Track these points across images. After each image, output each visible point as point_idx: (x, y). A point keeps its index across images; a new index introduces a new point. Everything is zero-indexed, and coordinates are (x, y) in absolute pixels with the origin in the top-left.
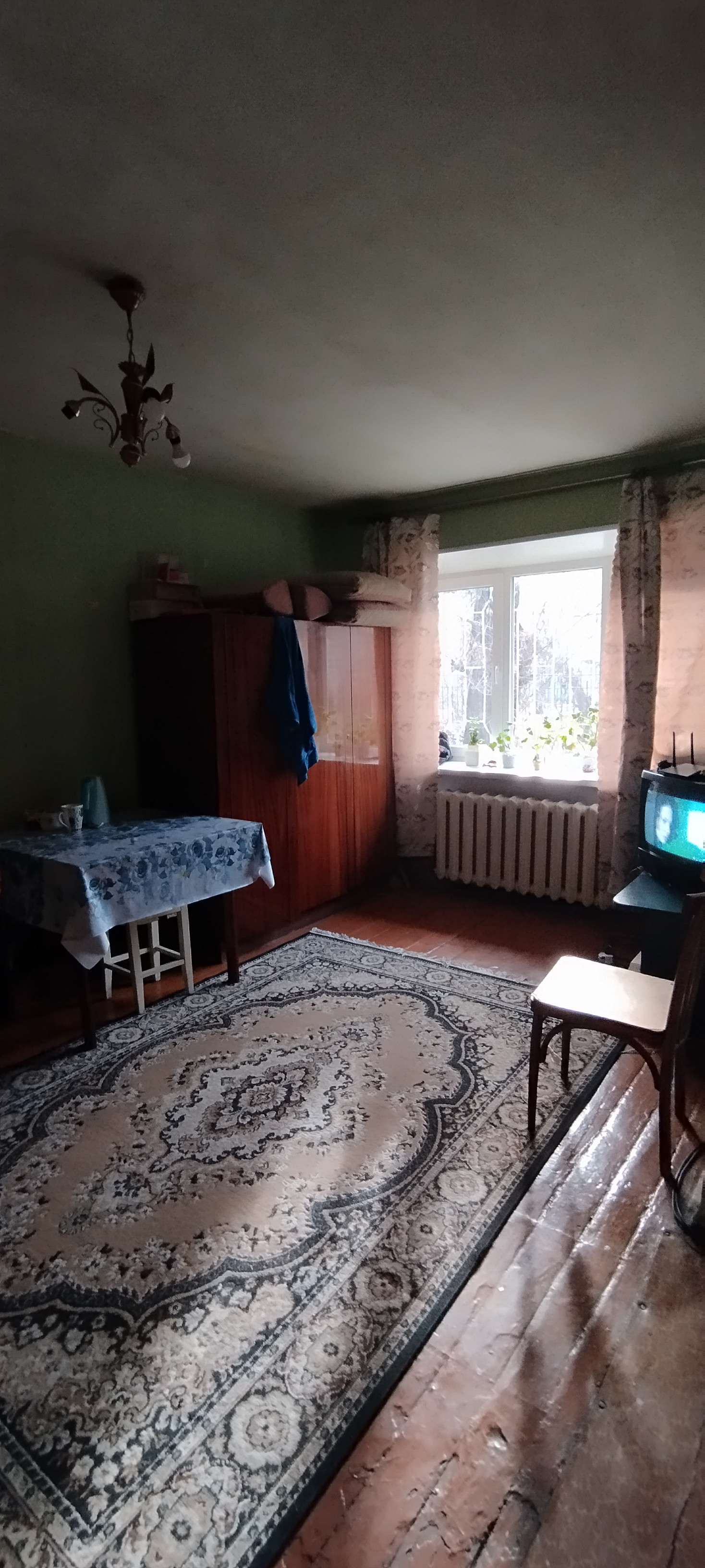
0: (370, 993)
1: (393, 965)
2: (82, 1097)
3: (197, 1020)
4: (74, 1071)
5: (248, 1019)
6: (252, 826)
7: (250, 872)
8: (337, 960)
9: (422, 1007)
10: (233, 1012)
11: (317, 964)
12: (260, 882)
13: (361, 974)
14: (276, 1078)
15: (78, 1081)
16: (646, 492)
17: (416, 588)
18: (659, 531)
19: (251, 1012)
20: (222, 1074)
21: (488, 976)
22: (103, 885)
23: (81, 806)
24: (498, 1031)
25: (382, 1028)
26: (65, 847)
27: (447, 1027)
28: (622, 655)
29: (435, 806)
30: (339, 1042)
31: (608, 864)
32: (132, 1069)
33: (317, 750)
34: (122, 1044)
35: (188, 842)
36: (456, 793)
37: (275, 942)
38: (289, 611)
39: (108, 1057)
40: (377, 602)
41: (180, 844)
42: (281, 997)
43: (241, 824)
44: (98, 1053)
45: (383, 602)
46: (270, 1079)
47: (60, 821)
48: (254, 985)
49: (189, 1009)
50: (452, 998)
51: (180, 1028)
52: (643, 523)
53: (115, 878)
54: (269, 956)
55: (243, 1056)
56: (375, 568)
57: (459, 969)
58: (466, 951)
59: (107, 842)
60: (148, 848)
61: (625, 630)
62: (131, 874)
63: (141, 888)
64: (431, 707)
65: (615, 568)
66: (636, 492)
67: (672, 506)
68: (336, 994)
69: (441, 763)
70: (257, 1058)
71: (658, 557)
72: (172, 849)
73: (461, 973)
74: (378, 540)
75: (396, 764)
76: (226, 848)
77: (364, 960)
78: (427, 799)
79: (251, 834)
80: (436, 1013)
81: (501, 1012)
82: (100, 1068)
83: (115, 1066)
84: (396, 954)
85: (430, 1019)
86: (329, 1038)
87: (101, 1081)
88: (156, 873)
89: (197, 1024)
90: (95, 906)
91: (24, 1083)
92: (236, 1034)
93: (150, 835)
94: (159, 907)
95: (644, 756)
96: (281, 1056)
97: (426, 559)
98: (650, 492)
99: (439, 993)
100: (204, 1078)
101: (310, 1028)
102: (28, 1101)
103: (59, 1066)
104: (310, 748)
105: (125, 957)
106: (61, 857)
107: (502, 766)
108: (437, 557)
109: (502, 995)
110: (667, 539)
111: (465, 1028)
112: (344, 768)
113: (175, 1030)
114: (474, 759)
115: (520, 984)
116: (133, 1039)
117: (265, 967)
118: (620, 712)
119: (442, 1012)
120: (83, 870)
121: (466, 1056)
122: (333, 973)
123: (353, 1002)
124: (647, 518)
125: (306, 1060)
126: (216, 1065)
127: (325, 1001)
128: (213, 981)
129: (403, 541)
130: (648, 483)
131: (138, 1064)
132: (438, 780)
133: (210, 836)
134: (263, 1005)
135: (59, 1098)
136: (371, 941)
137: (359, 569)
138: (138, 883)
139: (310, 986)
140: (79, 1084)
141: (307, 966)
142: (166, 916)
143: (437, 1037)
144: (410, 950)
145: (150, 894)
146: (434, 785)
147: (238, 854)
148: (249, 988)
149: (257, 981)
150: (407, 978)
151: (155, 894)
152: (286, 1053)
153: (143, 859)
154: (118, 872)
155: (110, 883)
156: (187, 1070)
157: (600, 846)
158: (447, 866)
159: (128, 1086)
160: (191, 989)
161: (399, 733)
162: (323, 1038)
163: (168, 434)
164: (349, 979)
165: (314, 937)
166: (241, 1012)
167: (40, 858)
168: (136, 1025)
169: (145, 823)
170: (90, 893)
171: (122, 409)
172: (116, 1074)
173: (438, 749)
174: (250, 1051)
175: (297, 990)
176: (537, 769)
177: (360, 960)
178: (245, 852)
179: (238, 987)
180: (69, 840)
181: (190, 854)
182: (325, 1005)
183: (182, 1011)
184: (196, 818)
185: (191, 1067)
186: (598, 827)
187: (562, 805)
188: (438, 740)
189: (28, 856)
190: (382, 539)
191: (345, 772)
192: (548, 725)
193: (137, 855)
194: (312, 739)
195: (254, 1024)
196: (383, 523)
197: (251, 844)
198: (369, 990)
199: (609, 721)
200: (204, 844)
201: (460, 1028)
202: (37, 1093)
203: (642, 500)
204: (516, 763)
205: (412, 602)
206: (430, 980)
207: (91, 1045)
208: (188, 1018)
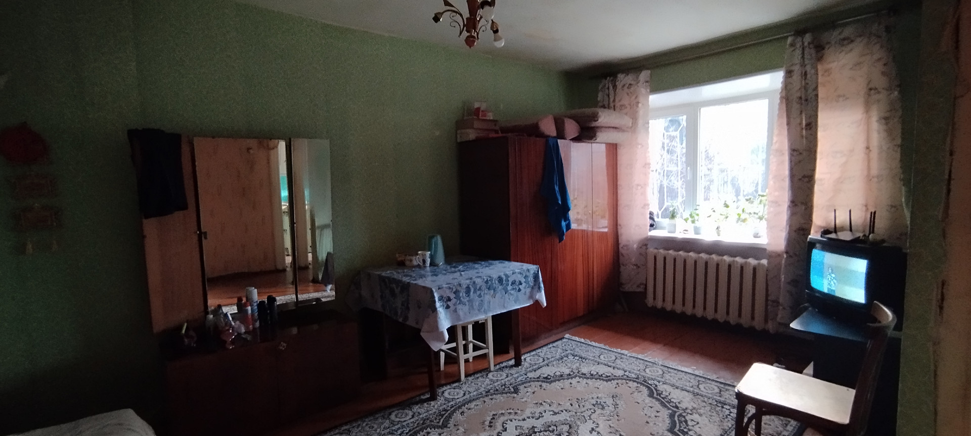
0: (608, 379)
1: (622, 362)
2: (431, 429)
3: (497, 388)
4: (425, 413)
5: (529, 390)
6: (533, 268)
7: (531, 297)
8: (583, 356)
9: (645, 391)
10: (520, 385)
11: (571, 357)
12: (537, 303)
13: (601, 366)
14: (550, 429)
15: (428, 419)
16: (806, 44)
17: (635, 119)
18: (817, 71)
19: (531, 385)
20: (515, 423)
21: (689, 373)
22: (445, 300)
23: (429, 252)
24: (702, 411)
25: (618, 402)
26: (422, 276)
27: (664, 406)
28: (786, 158)
29: (646, 259)
30: (590, 409)
31: (776, 302)
32: (459, 415)
33: (571, 221)
34: (453, 399)
35: (495, 276)
36: (661, 251)
37: (542, 342)
38: (553, 133)
39: (445, 406)
40: (609, 127)
41: (490, 277)
42: (549, 377)
43: (526, 266)
44: (438, 403)
45: (613, 128)
46: (547, 429)
47: (416, 261)
48: (531, 369)
49: (491, 380)
50: (665, 386)
51: (487, 392)
52: (803, 65)
53: (452, 296)
54: (539, 350)
55: (528, 413)
56: (606, 106)
57: (668, 367)
58: (671, 355)
59: (445, 274)
60: (471, 279)
61: (789, 140)
62: (461, 295)
63: (467, 303)
64: (644, 194)
65: (782, 98)
66: (798, 46)
67: (826, 51)
68: (585, 378)
69: (650, 230)
70: (537, 415)
71: (816, 89)
72: (486, 280)
73: (670, 370)
74: (608, 88)
75: (620, 232)
76: (517, 280)
77: (602, 357)
78: (641, 254)
79: (532, 272)
80: (655, 395)
81: (702, 399)
82: (440, 412)
83: (449, 412)
84: (623, 354)
85: (651, 399)
86: (584, 406)
87: (442, 421)
88: (475, 294)
89: (497, 390)
90: (441, 313)
91: (396, 417)
92: (522, 399)
93: (471, 271)
94: (477, 315)
95: (805, 226)
96: (552, 415)
97: (641, 99)
98: (809, 44)
99: (656, 382)
100: (504, 425)
101: (570, 398)
102: (399, 429)
103: (416, 408)
104: (567, 219)
105: (453, 345)
106: (420, 282)
107: (693, 232)
108: (649, 98)
109: (701, 386)
110: (823, 75)
111: (677, 407)
112: (587, 233)
113: (484, 393)
114: (673, 229)
115: (713, 380)
116: (458, 397)
117: (537, 357)
118: (785, 196)
119: (659, 395)
120: (434, 290)
121: (680, 427)
122: (582, 364)
123: (597, 384)
124: (807, 62)
125: (569, 419)
126: (511, 417)
127: (579, 382)
128: (504, 364)
129: (625, 88)
130: (808, 38)
131: (463, 412)
132: (646, 243)
133: (507, 273)
134: (538, 381)
135: (417, 429)
136: (605, 345)
137: (596, 107)
138: (465, 300)
139: (567, 371)
140: (429, 421)
141: (565, 358)
142: (478, 321)
143: (658, 412)
144: (633, 352)
145: (471, 307)
146: (646, 245)
147: (524, 284)
148: (528, 370)
149: (533, 366)
150: (633, 371)
151: (475, 307)
152: (555, 414)
153: (468, 285)
154: (454, 293)
155: (449, 299)
156: (493, 418)
157: (769, 289)
158: (654, 299)
159: (458, 425)
160: (492, 368)
161: (622, 211)
162: (579, 406)
163: (492, 28)
164: (593, 369)
165: (567, 340)
166: (525, 385)
167: (409, 283)
168: (460, 388)
169: (466, 264)
170: (438, 304)
171: (466, 14)
172: (450, 416)
173: (649, 222)
174: (533, 410)
175: (560, 374)
176: (719, 235)
177: (599, 357)
178: (528, 283)
179: (522, 369)
180: (423, 272)
181: (496, 284)
182: (580, 385)
183: (487, 381)
184: (497, 262)
185: (496, 417)
186: (767, 275)
187: (739, 260)
188: (649, 216)
189: (400, 281)
190: (611, 88)
191: (587, 236)
192: (727, 206)
193: (465, 283)
194: (568, 214)
195: (534, 393)
196: (612, 78)
197: (532, 279)
198: (607, 377)
199: (776, 202)
200: (504, 278)
201: (673, 407)
202: (404, 424)
203: (803, 49)
204: (702, 231)
205: (631, 127)
206: (649, 373)
207: (433, 398)
208: (491, 386)
